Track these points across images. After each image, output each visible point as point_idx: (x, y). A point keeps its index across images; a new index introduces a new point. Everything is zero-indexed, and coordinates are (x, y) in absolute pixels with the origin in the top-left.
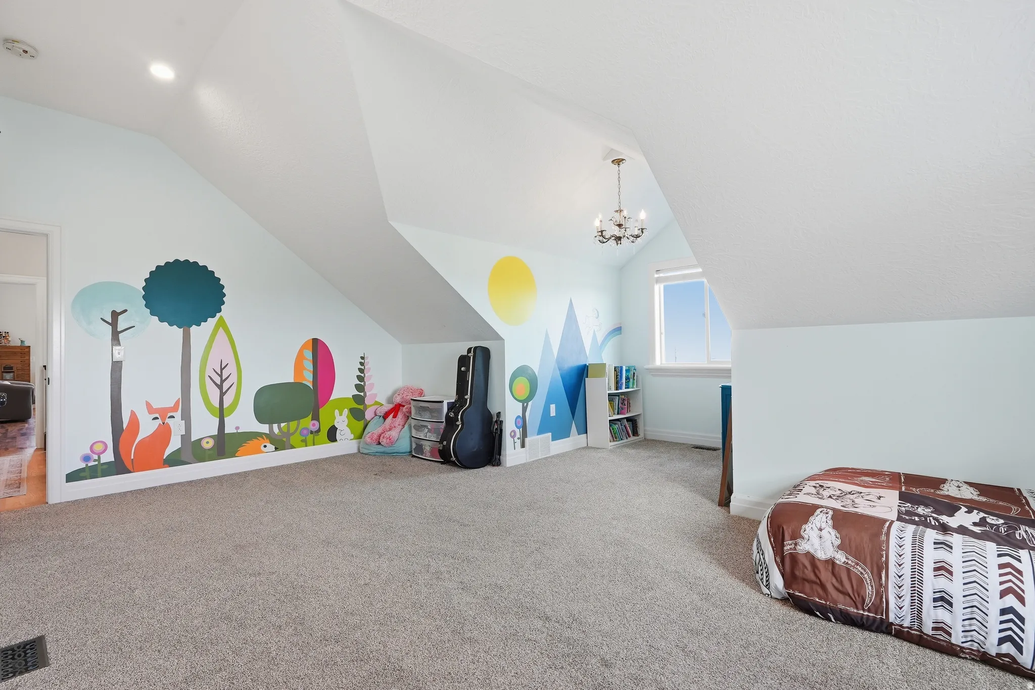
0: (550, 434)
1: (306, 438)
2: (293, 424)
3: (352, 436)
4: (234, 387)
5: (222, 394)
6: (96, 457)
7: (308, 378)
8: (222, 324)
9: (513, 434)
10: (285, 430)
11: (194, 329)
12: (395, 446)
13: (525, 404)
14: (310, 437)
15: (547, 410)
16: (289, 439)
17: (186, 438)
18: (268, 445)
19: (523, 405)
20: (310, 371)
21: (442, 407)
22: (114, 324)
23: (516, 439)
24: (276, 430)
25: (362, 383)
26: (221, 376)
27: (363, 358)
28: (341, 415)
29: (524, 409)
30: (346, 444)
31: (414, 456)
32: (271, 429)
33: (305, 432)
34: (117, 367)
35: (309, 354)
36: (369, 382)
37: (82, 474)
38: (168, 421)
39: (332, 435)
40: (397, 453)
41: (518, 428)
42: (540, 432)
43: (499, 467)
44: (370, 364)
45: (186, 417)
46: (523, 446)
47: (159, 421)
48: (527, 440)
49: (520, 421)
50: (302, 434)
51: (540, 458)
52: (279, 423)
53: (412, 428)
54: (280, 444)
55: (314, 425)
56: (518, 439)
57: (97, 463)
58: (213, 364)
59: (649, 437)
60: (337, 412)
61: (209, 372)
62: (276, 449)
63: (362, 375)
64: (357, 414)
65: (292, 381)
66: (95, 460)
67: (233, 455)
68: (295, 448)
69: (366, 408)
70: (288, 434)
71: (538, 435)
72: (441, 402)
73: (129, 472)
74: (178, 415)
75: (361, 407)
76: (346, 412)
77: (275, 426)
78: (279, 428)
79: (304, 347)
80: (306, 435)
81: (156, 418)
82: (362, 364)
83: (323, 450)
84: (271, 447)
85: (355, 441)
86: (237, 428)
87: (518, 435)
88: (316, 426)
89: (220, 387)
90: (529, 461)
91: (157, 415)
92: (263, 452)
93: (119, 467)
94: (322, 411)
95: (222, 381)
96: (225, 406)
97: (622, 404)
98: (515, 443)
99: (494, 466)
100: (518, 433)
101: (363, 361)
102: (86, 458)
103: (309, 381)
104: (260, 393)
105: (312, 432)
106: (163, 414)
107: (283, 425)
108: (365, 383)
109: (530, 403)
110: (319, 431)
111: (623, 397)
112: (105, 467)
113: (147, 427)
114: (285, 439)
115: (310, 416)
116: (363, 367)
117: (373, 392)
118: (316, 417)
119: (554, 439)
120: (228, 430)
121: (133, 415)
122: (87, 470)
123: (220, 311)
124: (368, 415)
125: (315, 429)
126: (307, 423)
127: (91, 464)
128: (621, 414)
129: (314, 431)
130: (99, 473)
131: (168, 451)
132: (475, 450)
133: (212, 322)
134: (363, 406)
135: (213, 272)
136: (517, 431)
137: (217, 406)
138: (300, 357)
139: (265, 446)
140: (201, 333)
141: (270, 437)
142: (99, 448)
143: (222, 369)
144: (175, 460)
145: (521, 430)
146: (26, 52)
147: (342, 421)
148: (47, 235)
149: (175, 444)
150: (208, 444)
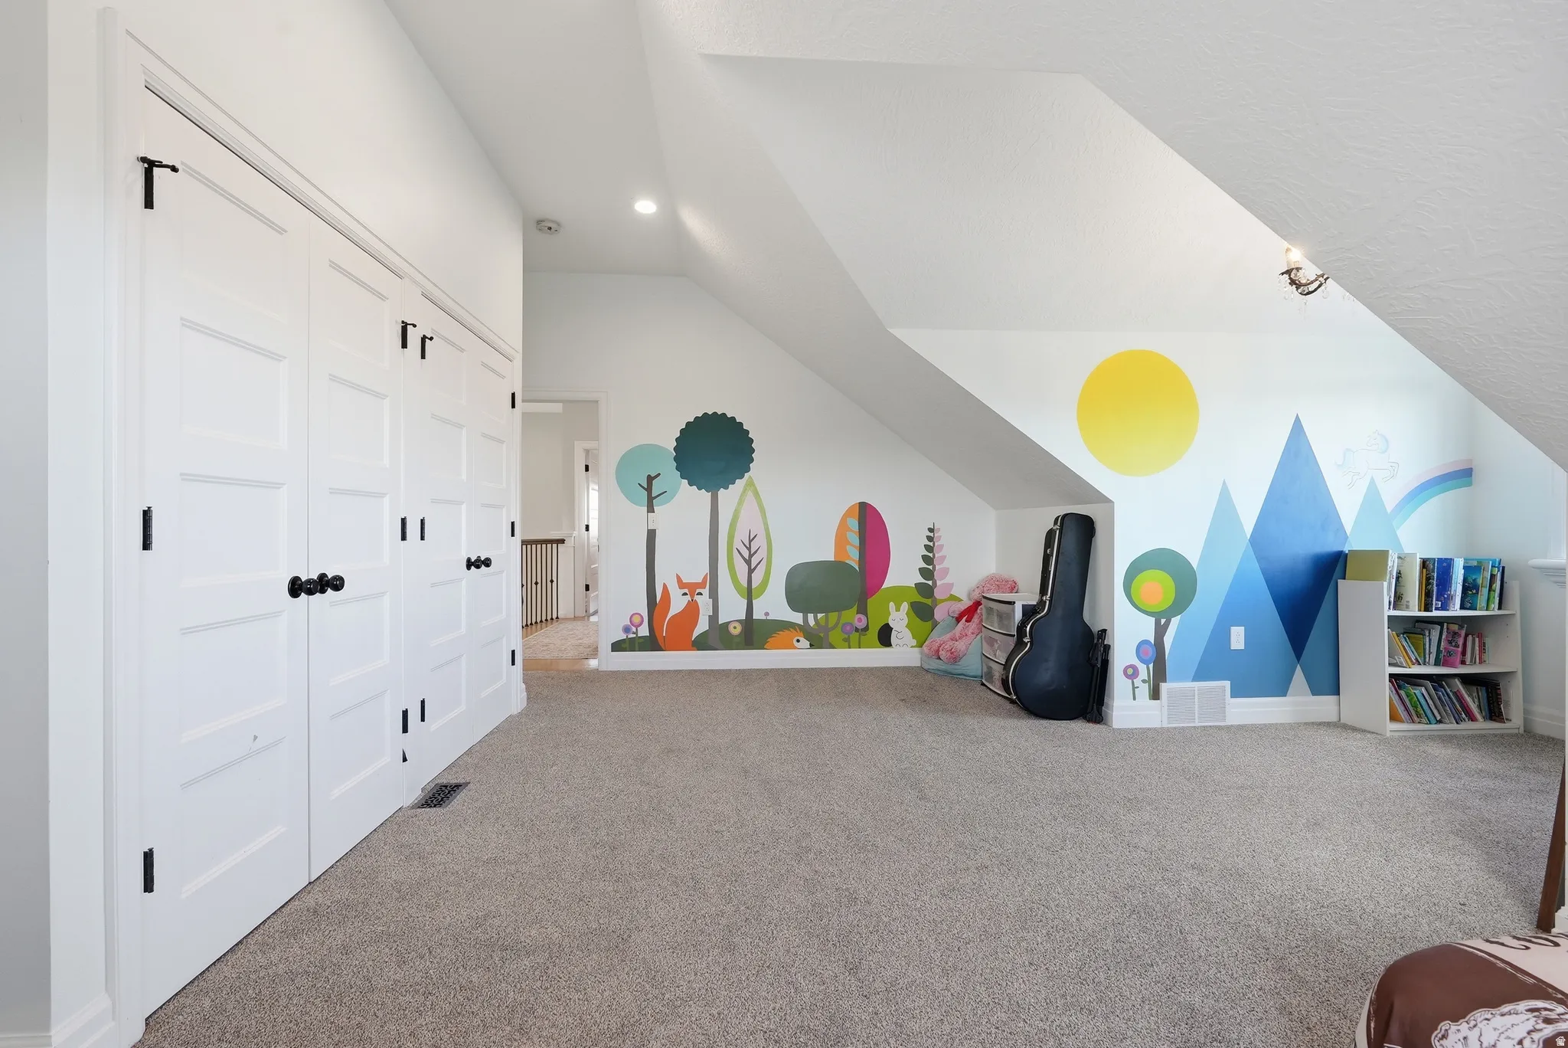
0: (1227, 684)
1: (849, 636)
2: (833, 616)
3: (914, 642)
4: (764, 563)
5: (751, 571)
6: (634, 629)
7: (853, 557)
8: (751, 484)
9: (1130, 671)
10: (823, 623)
11: (722, 492)
12: (960, 663)
13: (1163, 621)
14: (855, 636)
15: (1221, 635)
16: (827, 636)
17: (714, 618)
18: (802, 639)
19: (1157, 623)
20: (855, 547)
21: (1013, 611)
22: (649, 489)
23: (1137, 682)
24: (812, 622)
25: (931, 567)
26: (749, 549)
27: (931, 530)
28: (898, 610)
29: (1160, 631)
30: (904, 652)
31: (983, 684)
32: (805, 619)
33: (848, 628)
34: (651, 535)
35: (854, 524)
36: (941, 566)
37: (623, 646)
38: (697, 598)
39: (885, 636)
40: (964, 675)
41: (1142, 661)
42: (1201, 675)
43: (1098, 726)
44: (944, 539)
45: (714, 595)
46: (1155, 695)
47: (688, 598)
48: (1164, 687)
49: (1151, 653)
50: (844, 631)
51: (1197, 724)
52: (815, 612)
53: (983, 641)
54: (817, 640)
55: (860, 620)
56: (1144, 681)
57: (635, 636)
58: (741, 535)
59: (1540, 730)
60: (892, 604)
61: (737, 544)
62: (811, 645)
63: (931, 555)
64: (923, 610)
65: (833, 560)
66: (634, 633)
67: (762, 648)
68: (834, 648)
69: (936, 602)
70: (825, 629)
71: (1194, 680)
72: (1012, 603)
73: (660, 649)
74: (706, 592)
75: (929, 602)
76: (905, 606)
77: (811, 616)
78: (815, 618)
79: (848, 514)
80: (849, 633)
81: (685, 594)
82: (930, 539)
83: (872, 657)
84: (805, 643)
85: (917, 649)
86: (767, 614)
87: (1143, 673)
88: (863, 621)
89: (748, 562)
90: (1165, 725)
91: (686, 591)
92: (796, 648)
93: (652, 643)
94: (872, 603)
95: (751, 556)
96: (754, 586)
97: (1450, 642)
98: (1134, 688)
99: (1089, 721)
100: (1144, 671)
101: (932, 534)
102: (626, 630)
103: (854, 560)
104: (793, 574)
105: (857, 630)
106: (691, 589)
107: (820, 616)
108: (934, 567)
109: (1175, 621)
110: (866, 629)
111: (1455, 627)
112: (641, 640)
113: (678, 603)
114: (822, 635)
115: (855, 608)
116: (931, 544)
117: (947, 580)
118: (863, 610)
119: (1235, 694)
120: (758, 615)
121: (665, 587)
122: (627, 642)
123: (748, 470)
124: (939, 613)
125: (861, 625)
126: (851, 616)
127: (632, 636)
128: (1446, 664)
129: (859, 628)
130: (637, 648)
131: (696, 634)
132: (1052, 688)
133: (740, 483)
134: (930, 600)
135: (741, 424)
136: (1143, 669)
137: (746, 585)
138: (843, 527)
139: (798, 641)
140: (728, 497)
141: (805, 630)
142: (636, 620)
143: (750, 541)
144: (702, 644)
145: (1151, 666)
146: (550, 228)
147: (899, 618)
148: (597, 402)
149: (702, 626)
150: (736, 630)
